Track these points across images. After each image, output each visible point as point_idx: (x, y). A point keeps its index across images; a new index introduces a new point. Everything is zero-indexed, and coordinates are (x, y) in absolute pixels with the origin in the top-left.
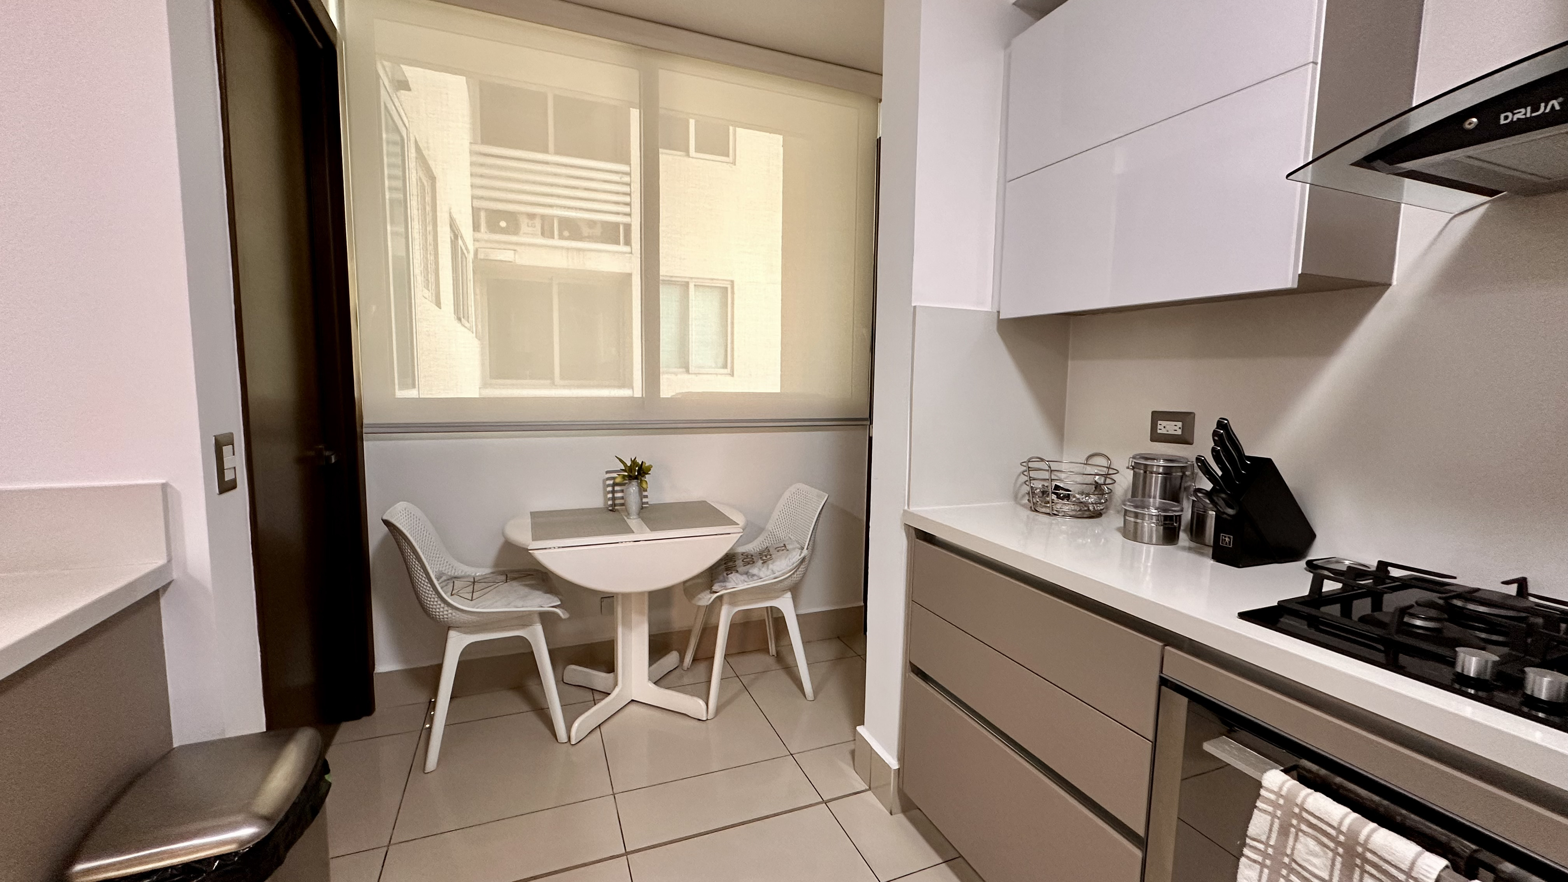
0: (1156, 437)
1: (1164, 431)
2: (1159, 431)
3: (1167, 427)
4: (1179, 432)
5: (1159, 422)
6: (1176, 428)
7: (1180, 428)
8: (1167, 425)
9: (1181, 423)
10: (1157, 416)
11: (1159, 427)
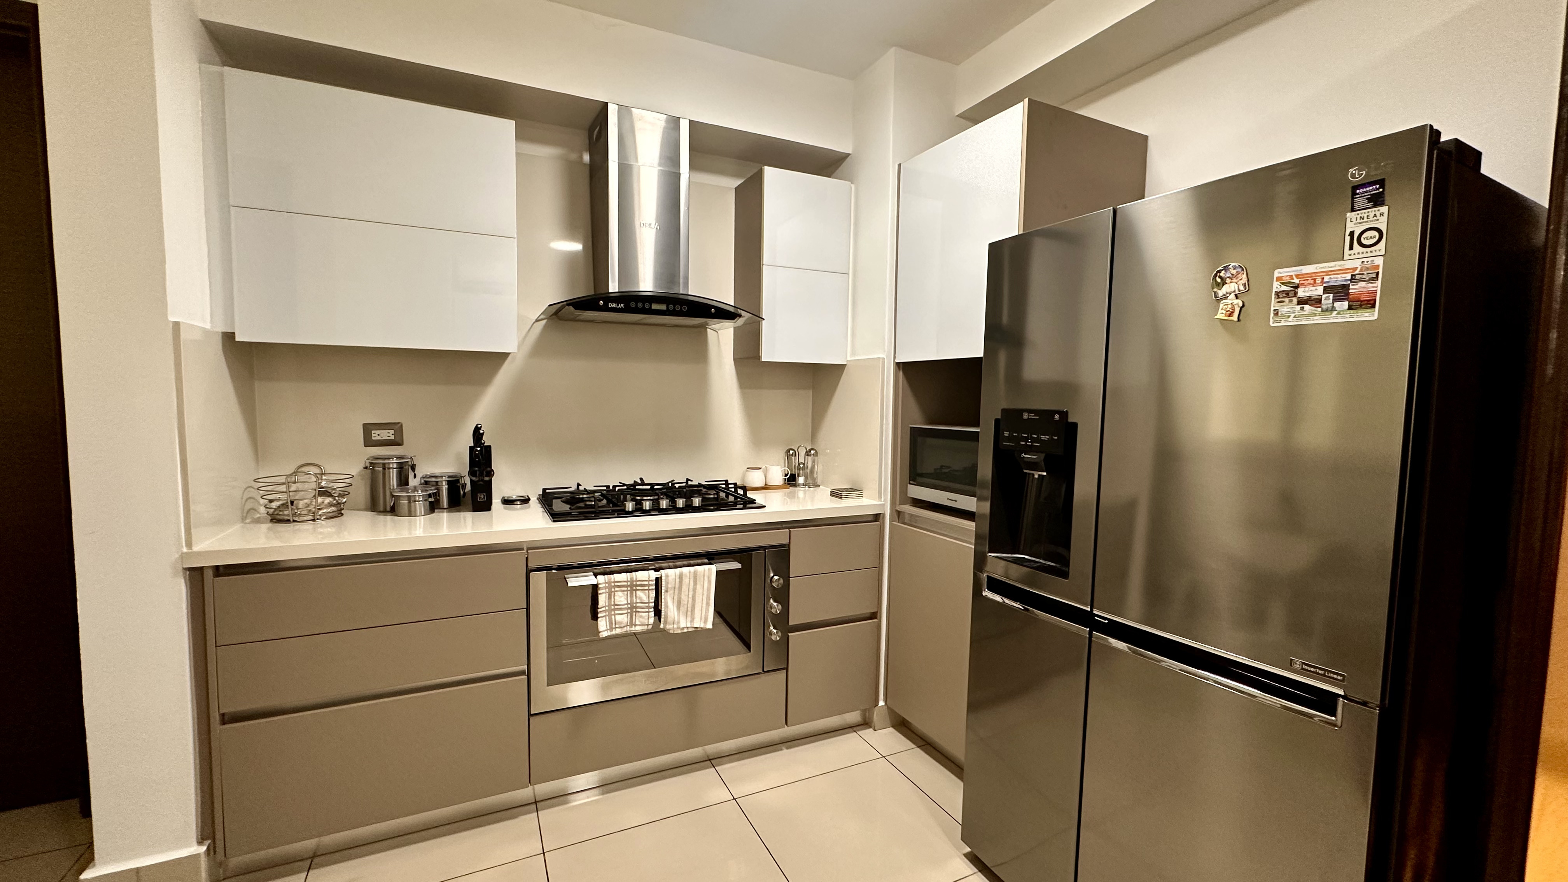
0: (369, 442)
1: (379, 438)
2: (373, 438)
3: (381, 435)
4: (392, 437)
5: (373, 432)
6: (390, 435)
7: (393, 434)
8: (381, 433)
9: (393, 431)
10: (368, 428)
11: (373, 435)
